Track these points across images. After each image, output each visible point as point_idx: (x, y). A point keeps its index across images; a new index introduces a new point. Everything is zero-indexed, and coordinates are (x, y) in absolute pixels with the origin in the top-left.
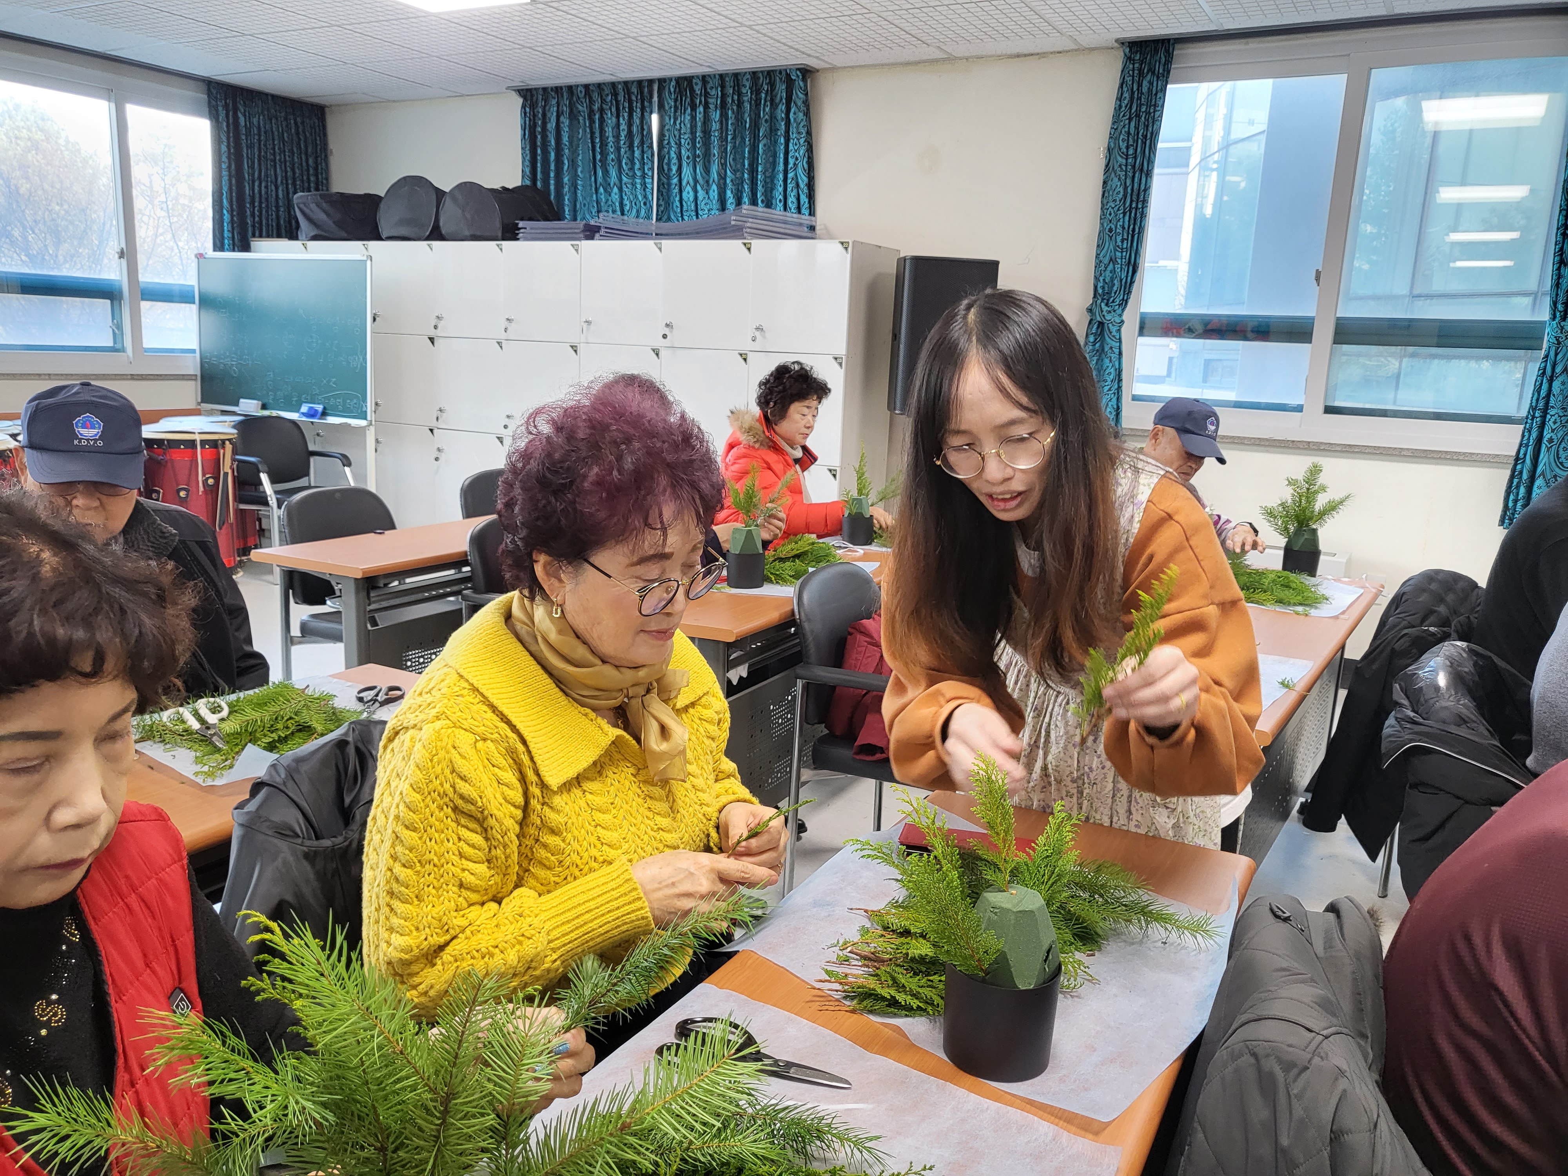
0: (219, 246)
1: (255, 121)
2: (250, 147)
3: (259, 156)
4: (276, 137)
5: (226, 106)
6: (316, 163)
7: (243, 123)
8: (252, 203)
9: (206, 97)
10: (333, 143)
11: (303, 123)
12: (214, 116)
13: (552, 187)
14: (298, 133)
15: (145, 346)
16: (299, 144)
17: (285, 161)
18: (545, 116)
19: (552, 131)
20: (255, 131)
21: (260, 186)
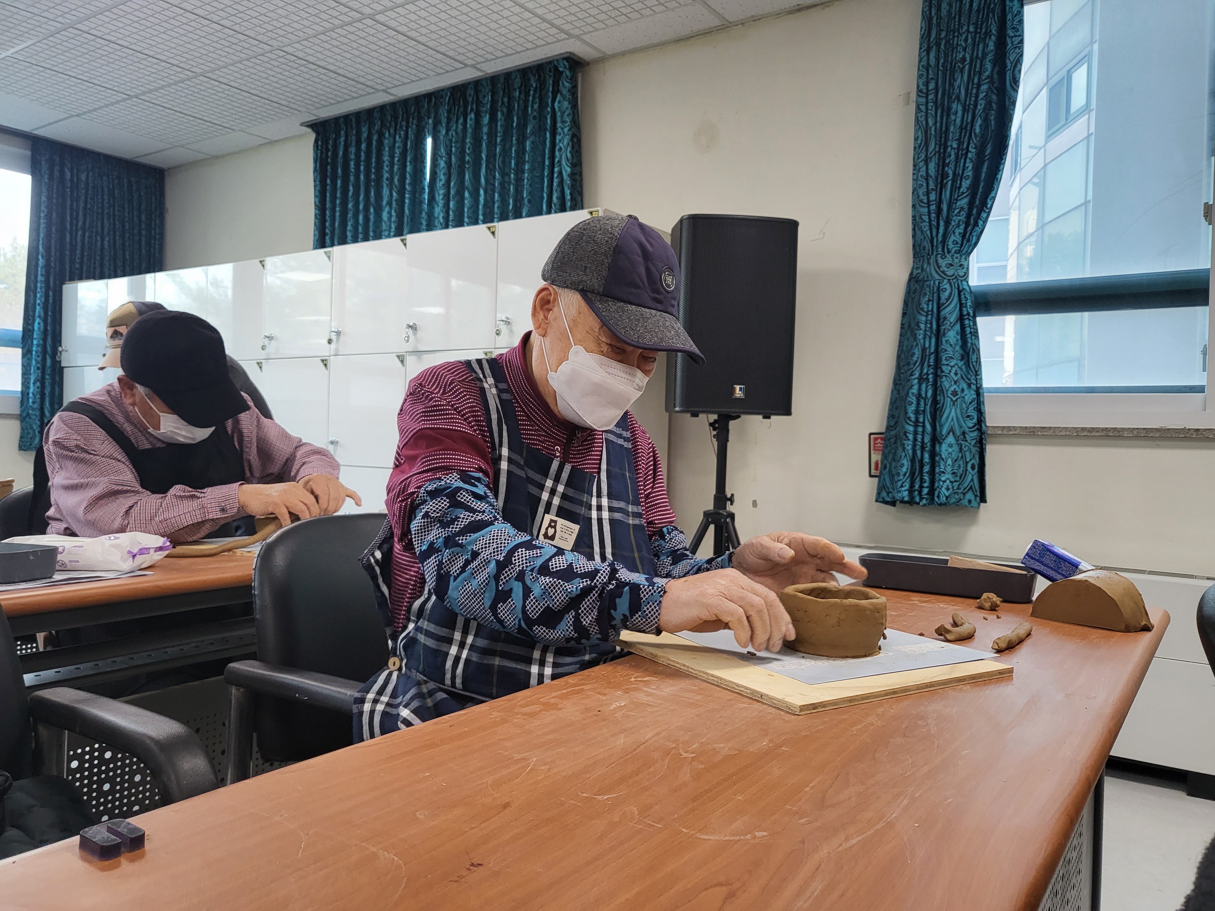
1: (83, 177)
2: (75, 199)
3: (85, 208)
4: (106, 192)
5: (52, 161)
7: (68, 178)
9: (29, 153)
10: (169, 203)
11: (137, 182)
12: (35, 170)
13: (338, 214)
14: (130, 191)
16: (131, 201)
17: (114, 215)
18: (335, 147)
19: (340, 160)
20: (82, 185)
21: (83, 236)
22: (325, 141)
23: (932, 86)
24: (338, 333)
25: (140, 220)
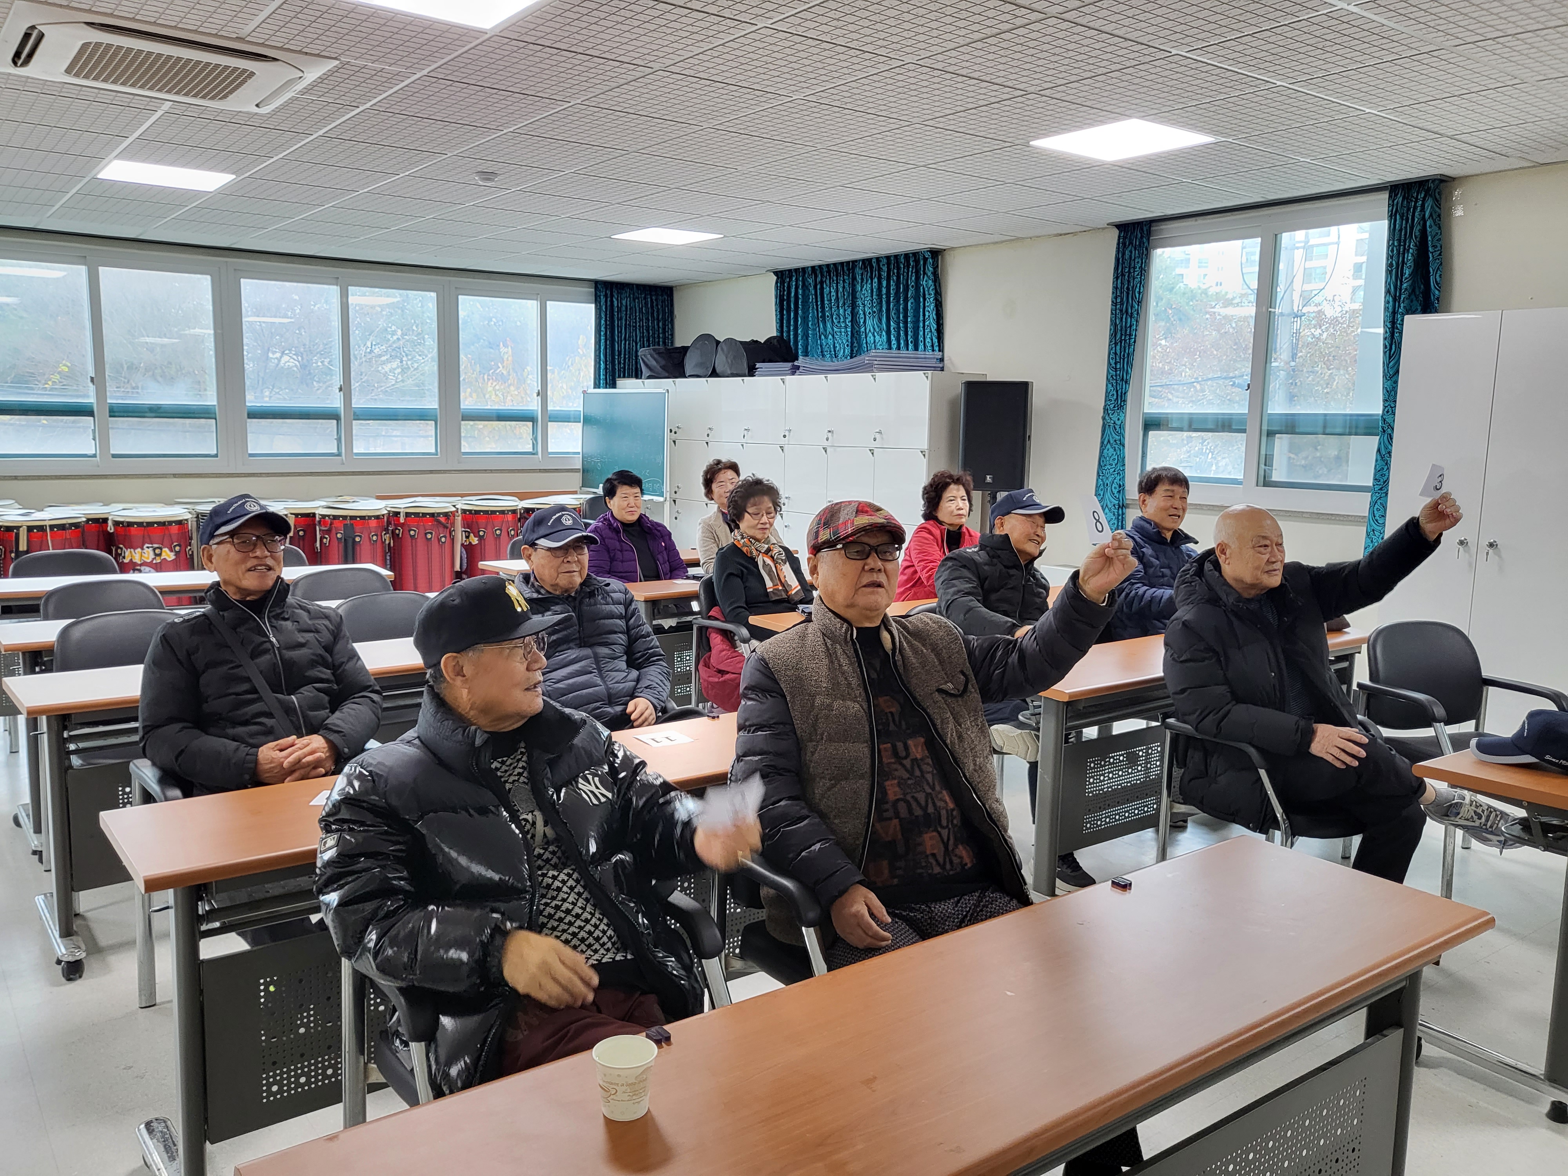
0: (597, 385)
1: (624, 302)
2: (620, 319)
3: (626, 324)
4: (638, 311)
5: (606, 296)
6: (664, 325)
7: (616, 305)
8: (620, 354)
9: (593, 290)
10: (676, 312)
11: (656, 300)
12: (597, 301)
13: (792, 337)
14: (652, 307)
15: (550, 450)
16: (653, 314)
17: (643, 326)
18: (789, 288)
19: (792, 300)
20: (624, 308)
21: (625, 344)
22: (783, 283)
23: (1119, 300)
24: (790, 431)
25: (659, 327)
